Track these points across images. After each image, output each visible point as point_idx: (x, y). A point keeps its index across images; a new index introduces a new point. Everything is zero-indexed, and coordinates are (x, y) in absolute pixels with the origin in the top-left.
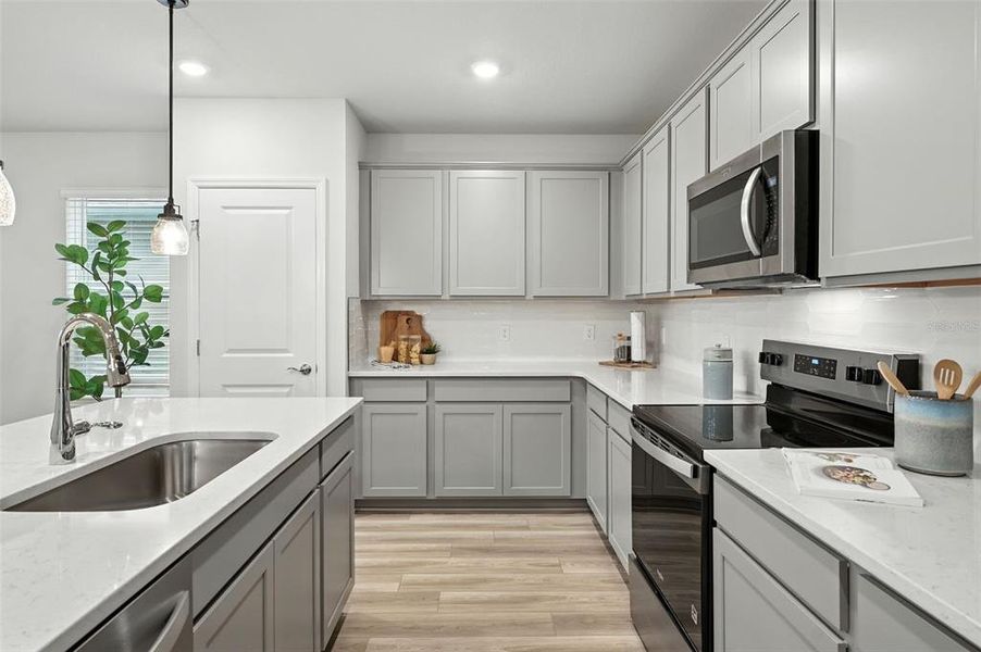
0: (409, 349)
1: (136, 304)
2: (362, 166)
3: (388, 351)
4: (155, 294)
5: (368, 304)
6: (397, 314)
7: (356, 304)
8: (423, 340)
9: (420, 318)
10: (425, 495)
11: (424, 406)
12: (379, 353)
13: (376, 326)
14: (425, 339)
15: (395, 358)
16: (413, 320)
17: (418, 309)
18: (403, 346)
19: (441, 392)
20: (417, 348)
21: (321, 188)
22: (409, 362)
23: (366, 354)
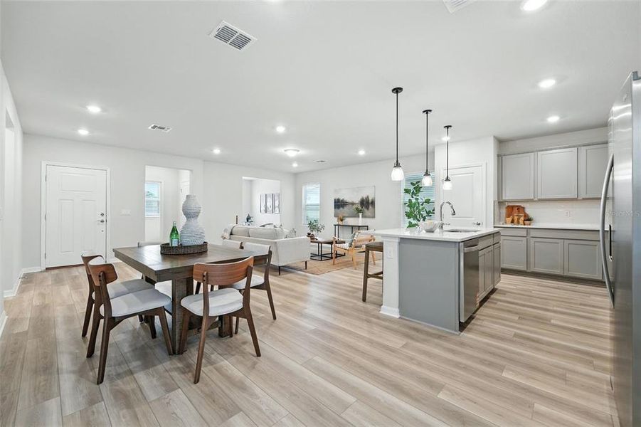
0: (518, 219)
1: (422, 205)
2: (498, 156)
3: (510, 219)
4: (428, 201)
5: (500, 203)
6: (513, 207)
7: (496, 203)
8: (525, 216)
9: (524, 208)
10: (525, 269)
11: (525, 238)
12: (506, 220)
13: (504, 211)
14: (526, 215)
15: (512, 222)
16: (520, 209)
17: (522, 205)
18: (516, 218)
19: (533, 233)
20: (522, 218)
21: (484, 167)
22: (518, 223)
23: (500, 220)
